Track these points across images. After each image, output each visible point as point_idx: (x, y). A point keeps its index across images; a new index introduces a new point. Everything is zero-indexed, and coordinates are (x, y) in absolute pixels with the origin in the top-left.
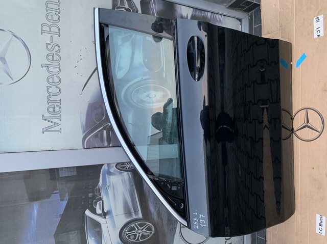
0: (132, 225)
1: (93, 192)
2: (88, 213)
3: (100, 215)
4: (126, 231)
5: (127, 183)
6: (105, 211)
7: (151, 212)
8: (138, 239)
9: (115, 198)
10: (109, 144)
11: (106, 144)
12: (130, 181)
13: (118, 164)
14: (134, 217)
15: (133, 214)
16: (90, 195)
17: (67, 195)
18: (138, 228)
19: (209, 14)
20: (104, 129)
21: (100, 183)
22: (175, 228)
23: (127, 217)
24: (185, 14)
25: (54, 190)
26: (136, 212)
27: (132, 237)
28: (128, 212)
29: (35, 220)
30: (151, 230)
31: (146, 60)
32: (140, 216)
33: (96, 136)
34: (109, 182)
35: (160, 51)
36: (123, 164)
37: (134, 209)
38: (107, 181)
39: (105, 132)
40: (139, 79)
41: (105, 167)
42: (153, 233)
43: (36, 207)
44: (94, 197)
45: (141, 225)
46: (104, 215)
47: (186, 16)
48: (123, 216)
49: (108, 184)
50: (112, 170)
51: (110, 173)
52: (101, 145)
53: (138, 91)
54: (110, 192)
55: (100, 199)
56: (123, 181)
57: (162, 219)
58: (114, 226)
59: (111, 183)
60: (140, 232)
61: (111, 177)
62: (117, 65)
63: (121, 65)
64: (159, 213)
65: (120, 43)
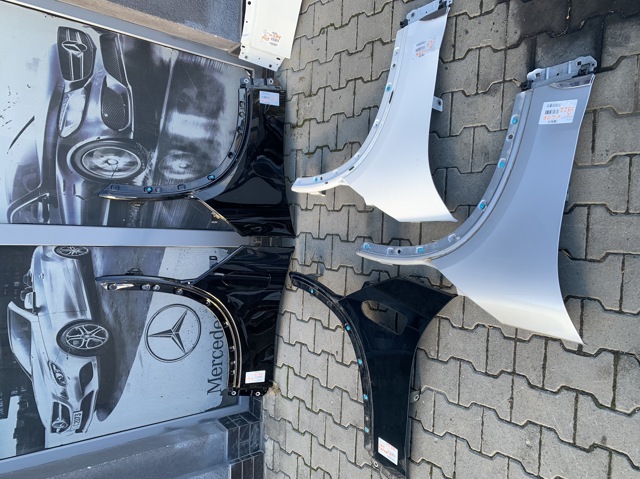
0: (77, 328)
1: (21, 281)
2: (12, 306)
3: (29, 310)
4: (66, 334)
5: (72, 273)
6: (38, 306)
7: (104, 313)
8: (84, 346)
9: (52, 290)
10: (46, 220)
11: (42, 220)
12: (75, 271)
13: (58, 247)
14: (80, 317)
15: (79, 313)
16: (17, 283)
18: (84, 332)
20: (40, 200)
21: (32, 270)
22: (140, 337)
23: (70, 317)
24: (166, 58)
26: (83, 311)
27: (74, 343)
28: (71, 310)
30: (104, 336)
31: (106, 115)
32: (89, 316)
33: (27, 208)
34: (45, 270)
35: (127, 105)
36: (66, 247)
37: (80, 306)
38: (42, 268)
39: (40, 204)
40: (94, 138)
41: (39, 251)
42: (106, 340)
44: (22, 287)
45: (89, 329)
46: (36, 310)
47: (167, 60)
48: (65, 314)
49: (43, 272)
50: (49, 255)
51: (46, 258)
52: (34, 220)
53: (91, 155)
54: (46, 283)
55: (31, 290)
56: (66, 271)
57: (120, 324)
58: (50, 326)
59: (48, 271)
60: (88, 337)
61: (48, 263)
62: (62, 118)
63: (68, 119)
64: (116, 315)
65: (67, 89)
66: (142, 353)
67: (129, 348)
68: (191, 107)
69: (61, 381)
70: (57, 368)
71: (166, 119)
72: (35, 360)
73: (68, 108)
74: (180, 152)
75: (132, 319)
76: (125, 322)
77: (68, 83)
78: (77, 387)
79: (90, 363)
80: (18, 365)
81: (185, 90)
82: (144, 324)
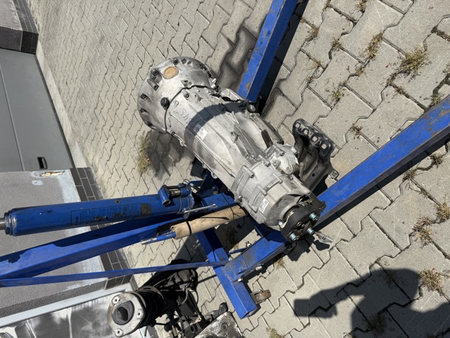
19: (90, 303)
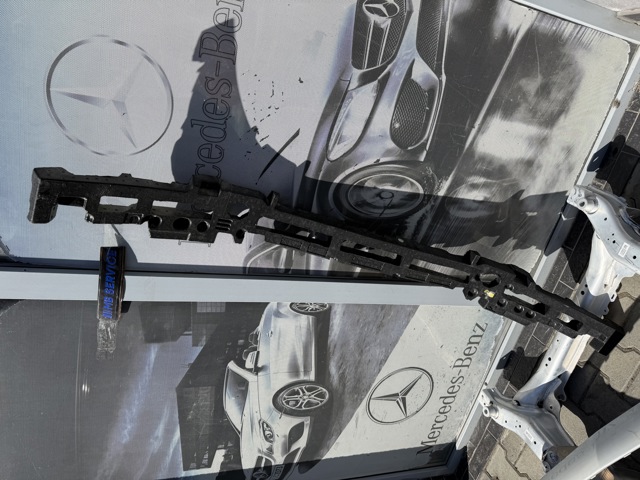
0: (296, 388)
1: (246, 339)
2: (232, 366)
3: (250, 370)
4: (284, 395)
5: (304, 331)
6: (259, 365)
7: (329, 375)
8: (300, 407)
9: (278, 349)
11: (283, 270)
12: (308, 329)
13: (295, 303)
14: (302, 377)
15: (302, 374)
16: (241, 342)
17: (204, 338)
18: (303, 392)
21: (260, 328)
22: (362, 400)
23: (291, 377)
25: (186, 330)
26: (306, 372)
27: (291, 403)
28: (294, 370)
29: (152, 366)
30: (323, 398)
31: (397, 125)
32: (312, 377)
33: (268, 256)
34: (275, 327)
35: (431, 109)
37: (305, 367)
38: (272, 325)
39: (284, 251)
40: (371, 161)
41: (273, 305)
42: (325, 401)
43: (154, 351)
44: (246, 346)
45: (309, 390)
46: (257, 370)
48: (287, 374)
49: (272, 329)
50: (282, 311)
51: (278, 314)
54: (273, 341)
55: (255, 349)
56: (298, 328)
57: (344, 386)
58: (268, 386)
59: (278, 329)
60: (305, 397)
61: (280, 320)
62: (336, 131)
63: (345, 132)
64: (342, 377)
65: (354, 83)
66: (360, 415)
67: (347, 410)
68: (522, 110)
69: (269, 438)
70: (267, 426)
71: (479, 129)
72: (247, 418)
73: (347, 117)
74: (481, 180)
75: (358, 381)
76: (349, 384)
77: (357, 73)
78: (284, 444)
79: (303, 423)
80: (229, 422)
81: (523, 82)
82: (370, 387)
